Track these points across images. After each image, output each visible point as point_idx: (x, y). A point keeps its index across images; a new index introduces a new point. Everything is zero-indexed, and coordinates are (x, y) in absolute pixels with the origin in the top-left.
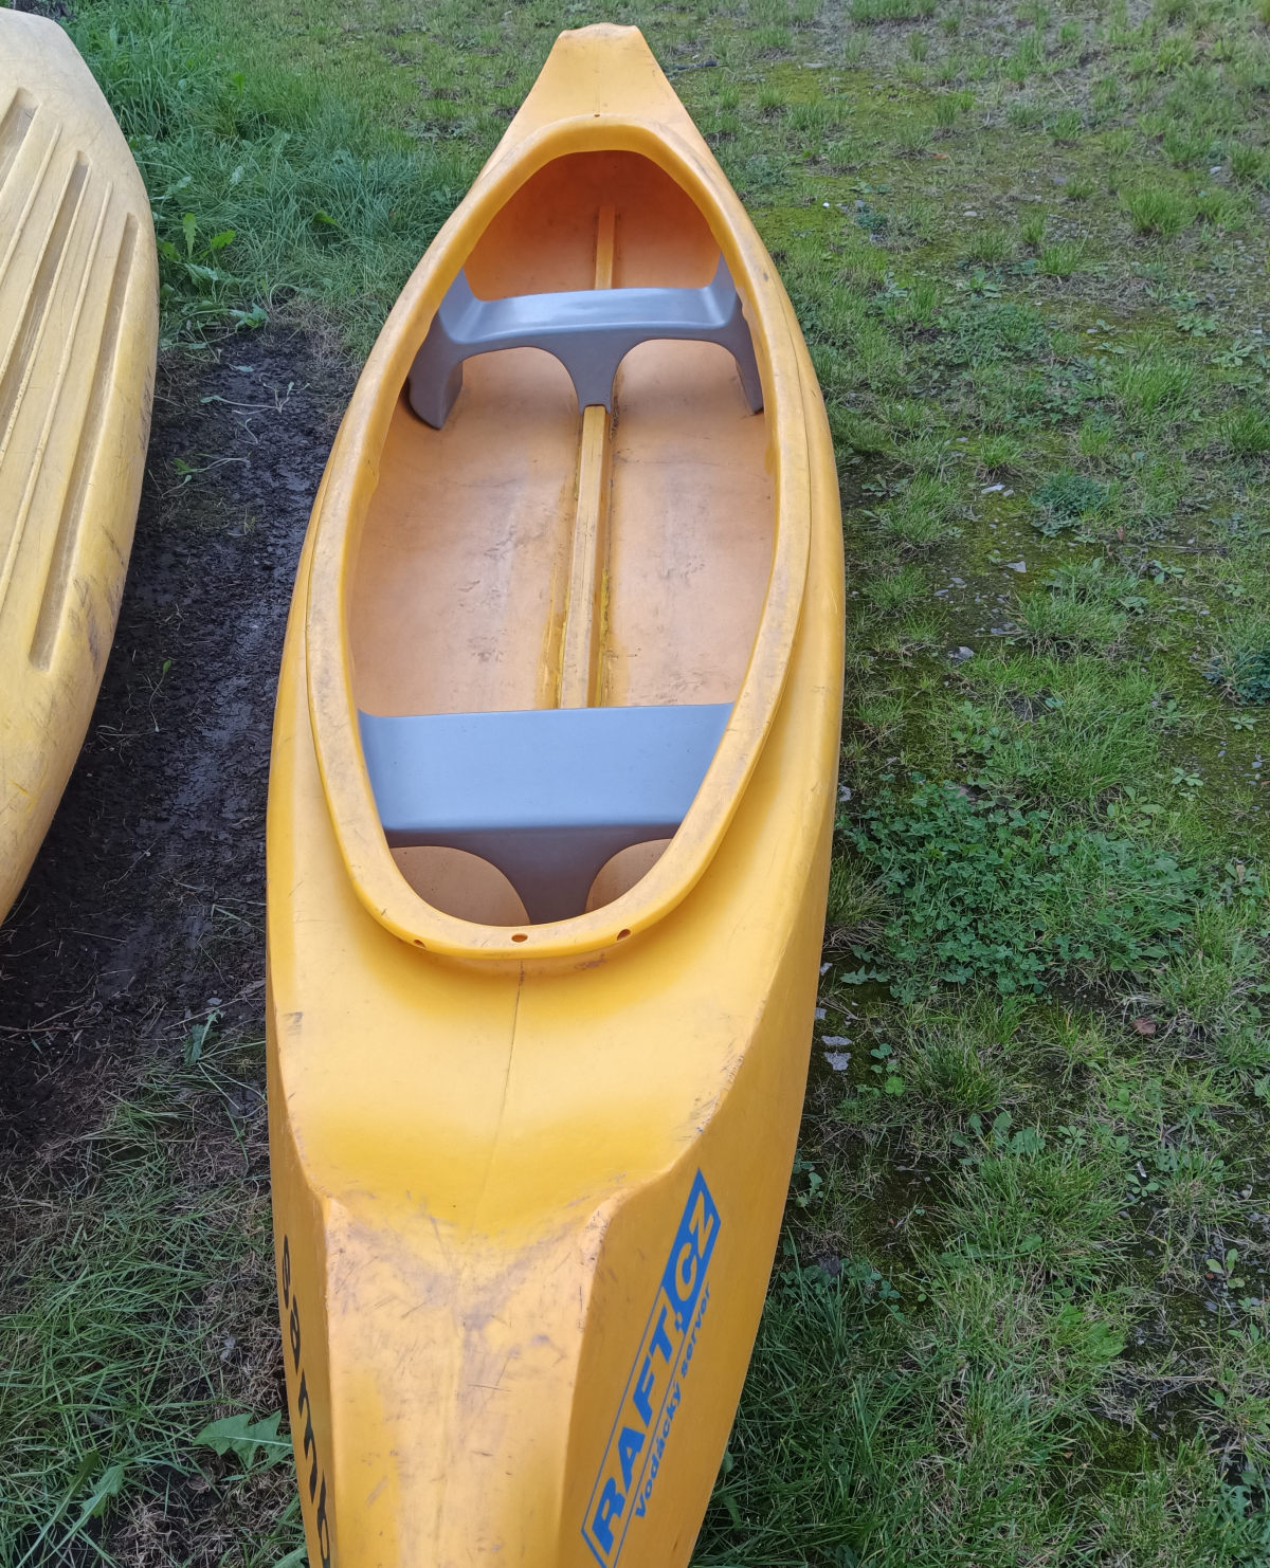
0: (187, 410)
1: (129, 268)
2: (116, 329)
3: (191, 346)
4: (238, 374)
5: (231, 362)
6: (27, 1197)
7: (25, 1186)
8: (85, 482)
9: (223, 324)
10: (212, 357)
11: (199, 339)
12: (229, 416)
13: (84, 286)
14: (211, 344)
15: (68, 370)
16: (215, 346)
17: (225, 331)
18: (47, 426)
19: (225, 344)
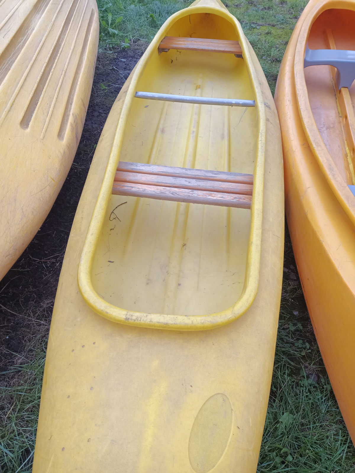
0: (105, 70)
1: (92, 24)
2: (88, 41)
3: (108, 52)
4: (121, 61)
5: (119, 58)
6: (37, 319)
7: (37, 315)
8: (77, 84)
9: (118, 47)
10: (114, 56)
11: (110, 50)
12: (118, 73)
13: (79, 25)
14: (114, 52)
15: (74, 48)
16: (115, 52)
17: (118, 49)
18: (67, 64)
19: (118, 52)
